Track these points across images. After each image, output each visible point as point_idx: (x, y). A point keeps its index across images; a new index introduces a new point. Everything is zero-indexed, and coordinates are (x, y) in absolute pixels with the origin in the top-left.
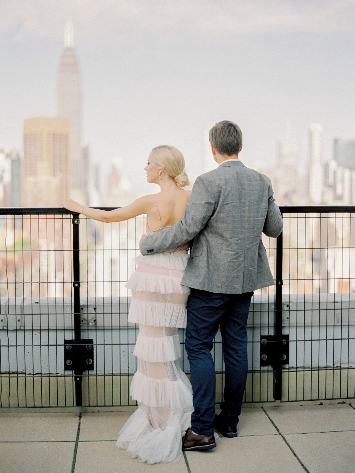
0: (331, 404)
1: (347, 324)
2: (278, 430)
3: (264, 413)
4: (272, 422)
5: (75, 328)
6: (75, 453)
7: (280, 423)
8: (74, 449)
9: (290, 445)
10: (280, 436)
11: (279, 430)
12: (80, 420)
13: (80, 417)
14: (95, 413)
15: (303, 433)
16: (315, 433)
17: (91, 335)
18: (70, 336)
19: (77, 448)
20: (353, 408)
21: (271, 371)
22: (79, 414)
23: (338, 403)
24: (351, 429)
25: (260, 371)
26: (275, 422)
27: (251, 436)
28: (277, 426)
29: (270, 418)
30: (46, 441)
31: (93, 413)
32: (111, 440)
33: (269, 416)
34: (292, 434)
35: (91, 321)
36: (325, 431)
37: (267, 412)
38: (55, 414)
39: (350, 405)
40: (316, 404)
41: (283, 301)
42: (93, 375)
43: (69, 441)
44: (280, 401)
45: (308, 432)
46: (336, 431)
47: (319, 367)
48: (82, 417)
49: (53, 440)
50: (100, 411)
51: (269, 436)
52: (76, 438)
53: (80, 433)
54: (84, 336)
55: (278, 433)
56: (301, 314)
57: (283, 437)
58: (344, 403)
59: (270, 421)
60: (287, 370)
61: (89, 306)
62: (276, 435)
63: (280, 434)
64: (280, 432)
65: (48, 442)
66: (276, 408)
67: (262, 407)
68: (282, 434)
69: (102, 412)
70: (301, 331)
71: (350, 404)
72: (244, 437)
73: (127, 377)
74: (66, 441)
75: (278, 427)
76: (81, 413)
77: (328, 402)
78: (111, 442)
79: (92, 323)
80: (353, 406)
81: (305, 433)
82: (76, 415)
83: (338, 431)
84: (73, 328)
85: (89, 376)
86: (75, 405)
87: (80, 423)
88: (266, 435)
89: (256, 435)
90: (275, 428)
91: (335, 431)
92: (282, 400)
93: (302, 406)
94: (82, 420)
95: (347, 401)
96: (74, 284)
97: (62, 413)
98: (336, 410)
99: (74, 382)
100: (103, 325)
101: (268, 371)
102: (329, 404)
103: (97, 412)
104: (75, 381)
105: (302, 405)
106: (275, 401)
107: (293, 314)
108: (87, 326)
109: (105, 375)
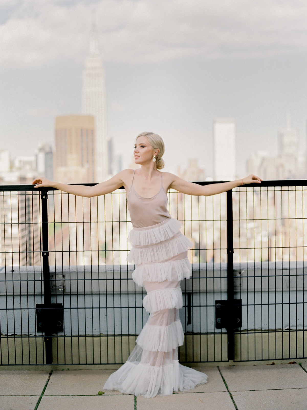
0: (282, 364)
1: (294, 290)
2: (227, 388)
3: (218, 372)
4: (224, 380)
5: (44, 294)
6: (37, 406)
7: (231, 381)
8: (37, 403)
9: (235, 401)
10: (228, 393)
11: (229, 387)
12: (50, 377)
13: (51, 374)
14: (65, 371)
15: (250, 391)
16: (261, 390)
17: (59, 300)
18: (40, 301)
19: (40, 402)
20: (302, 367)
21: (225, 333)
22: (50, 371)
23: (289, 363)
24: (296, 388)
25: (214, 333)
26: (226, 381)
27: (201, 392)
28: (227, 383)
29: (223, 377)
30: (14, 395)
31: (63, 371)
32: (72, 395)
33: (222, 375)
34: (239, 391)
35: (60, 287)
36: (271, 389)
37: (222, 371)
38: (29, 372)
39: (300, 365)
40: (268, 364)
41: (234, 268)
42: (61, 336)
43: (34, 396)
44: (233, 360)
45: (255, 390)
46: (282, 388)
47: (269, 330)
48: (52, 375)
49: (20, 394)
50: (69, 369)
51: (217, 393)
52: (41, 393)
53: (46, 388)
54: (53, 301)
55: (227, 390)
56: (251, 280)
57: (230, 393)
58: (294, 363)
59: (222, 379)
60: (240, 332)
61: (56, 274)
62: (224, 392)
63: (228, 391)
64: (228, 389)
65: (15, 396)
66: (230, 368)
67: (218, 367)
68: (230, 391)
69: (72, 370)
70: (251, 296)
71: (300, 363)
72: (194, 394)
73: (92, 338)
74: (32, 396)
75: (228, 385)
76: (52, 371)
77: (280, 362)
78: (72, 397)
79: (61, 289)
80: (302, 366)
81: (252, 390)
82: (47, 372)
83: (283, 388)
84: (43, 294)
85: (57, 337)
86: (45, 363)
87: (48, 380)
88: (215, 392)
89: (206, 392)
90: (225, 386)
91: (280, 388)
92: (235, 360)
93: (255, 366)
94: (52, 377)
95: (298, 361)
96: (43, 253)
97: (35, 370)
98: (286, 370)
99: (45, 343)
100: (69, 291)
101: (221, 333)
102: (281, 364)
103: (67, 370)
104: (45, 341)
105: (255, 364)
106: (228, 361)
107: (244, 280)
108: (55, 291)
109: (72, 336)
